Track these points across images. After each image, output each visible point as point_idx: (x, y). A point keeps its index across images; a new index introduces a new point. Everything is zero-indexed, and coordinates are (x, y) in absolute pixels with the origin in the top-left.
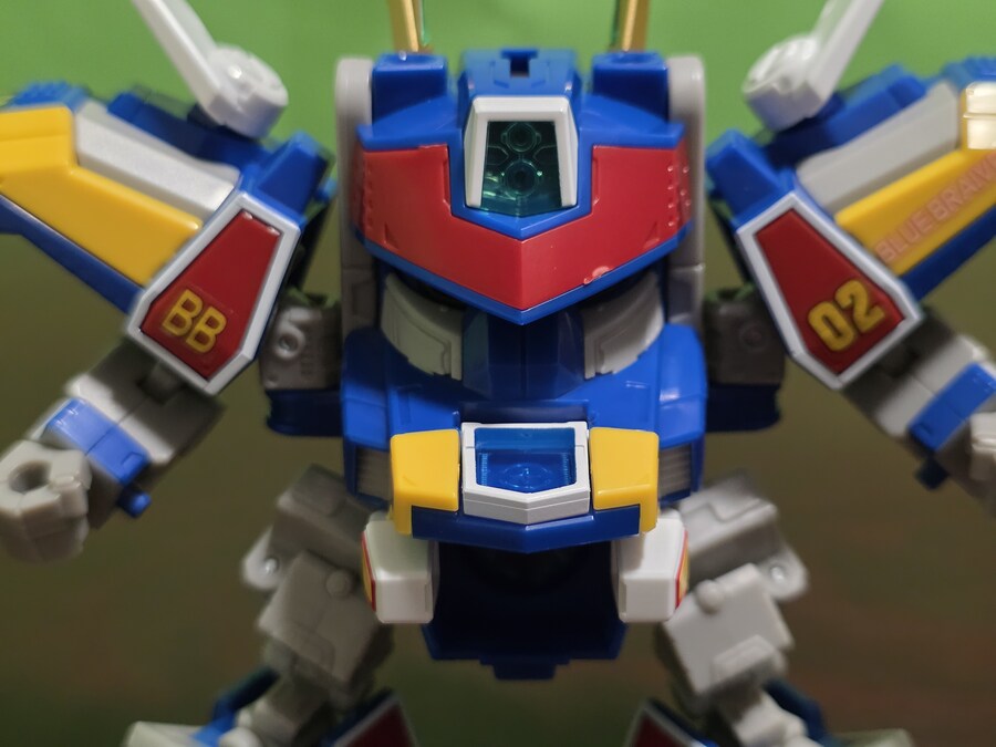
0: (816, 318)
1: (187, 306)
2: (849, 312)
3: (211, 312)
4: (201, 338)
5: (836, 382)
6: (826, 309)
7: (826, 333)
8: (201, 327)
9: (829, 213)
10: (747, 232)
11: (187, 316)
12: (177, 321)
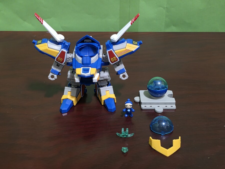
0: (111, 59)
1: (59, 58)
2: (114, 59)
3: (61, 59)
4: (61, 61)
5: (112, 64)
6: (112, 58)
7: (112, 60)
8: (61, 60)
9: (114, 51)
10: (107, 51)
11: (59, 59)
12: (59, 60)
